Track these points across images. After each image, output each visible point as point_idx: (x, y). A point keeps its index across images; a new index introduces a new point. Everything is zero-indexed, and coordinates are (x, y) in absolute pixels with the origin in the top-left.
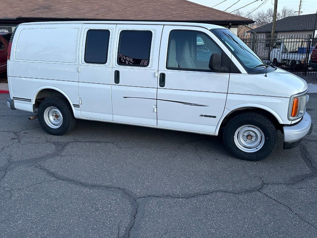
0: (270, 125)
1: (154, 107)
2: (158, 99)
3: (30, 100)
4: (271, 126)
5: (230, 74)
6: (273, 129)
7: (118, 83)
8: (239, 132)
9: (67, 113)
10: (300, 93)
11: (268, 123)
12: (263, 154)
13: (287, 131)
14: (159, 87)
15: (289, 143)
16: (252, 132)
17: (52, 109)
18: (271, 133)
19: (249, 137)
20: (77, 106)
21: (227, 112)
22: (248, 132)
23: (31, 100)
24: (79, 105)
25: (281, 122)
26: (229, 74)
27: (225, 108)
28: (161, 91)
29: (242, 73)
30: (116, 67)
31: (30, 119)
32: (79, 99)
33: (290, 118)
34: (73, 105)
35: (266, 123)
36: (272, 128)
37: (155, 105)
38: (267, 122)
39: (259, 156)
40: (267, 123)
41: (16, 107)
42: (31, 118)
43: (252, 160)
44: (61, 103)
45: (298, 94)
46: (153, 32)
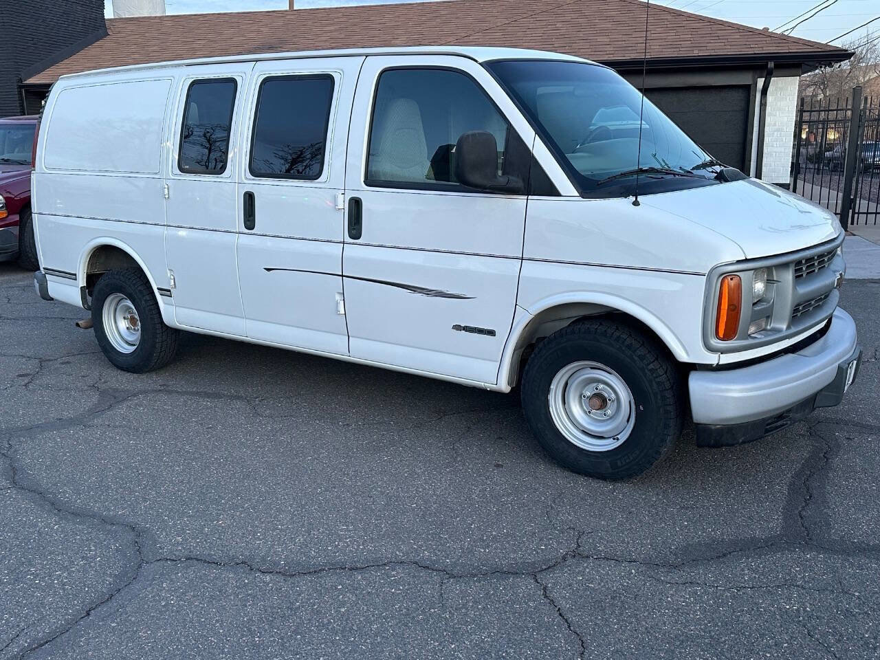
0: (648, 364)
1: (338, 297)
2: (345, 276)
3: (73, 276)
4: (651, 366)
5: (527, 199)
6: (658, 380)
7: (253, 229)
8: (566, 384)
9: (147, 312)
10: (746, 260)
11: (642, 358)
12: (631, 458)
13: (698, 386)
14: (348, 239)
15: (713, 427)
16: (604, 386)
17: (122, 301)
18: (650, 391)
19: (597, 402)
20: (166, 292)
21: (523, 320)
22: (595, 384)
23: (75, 275)
24: (169, 291)
25: (682, 356)
26: (526, 197)
27: (516, 305)
28: (354, 251)
29: (562, 194)
30: (246, 181)
31: (78, 325)
32: (169, 275)
33: (712, 342)
34: (158, 289)
35: (636, 358)
36: (654, 375)
37: (339, 293)
38: (640, 353)
39: (619, 464)
40: (639, 356)
41: (51, 293)
42: (80, 322)
43: (602, 477)
44: (134, 284)
45: (739, 262)
46: (336, 77)
